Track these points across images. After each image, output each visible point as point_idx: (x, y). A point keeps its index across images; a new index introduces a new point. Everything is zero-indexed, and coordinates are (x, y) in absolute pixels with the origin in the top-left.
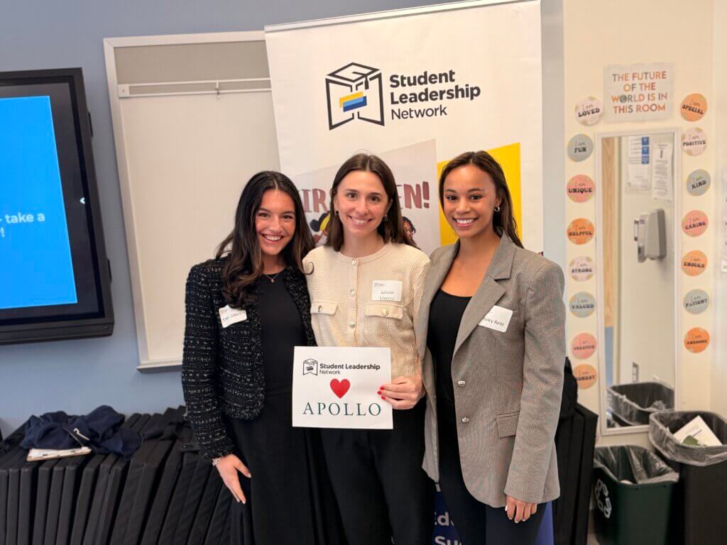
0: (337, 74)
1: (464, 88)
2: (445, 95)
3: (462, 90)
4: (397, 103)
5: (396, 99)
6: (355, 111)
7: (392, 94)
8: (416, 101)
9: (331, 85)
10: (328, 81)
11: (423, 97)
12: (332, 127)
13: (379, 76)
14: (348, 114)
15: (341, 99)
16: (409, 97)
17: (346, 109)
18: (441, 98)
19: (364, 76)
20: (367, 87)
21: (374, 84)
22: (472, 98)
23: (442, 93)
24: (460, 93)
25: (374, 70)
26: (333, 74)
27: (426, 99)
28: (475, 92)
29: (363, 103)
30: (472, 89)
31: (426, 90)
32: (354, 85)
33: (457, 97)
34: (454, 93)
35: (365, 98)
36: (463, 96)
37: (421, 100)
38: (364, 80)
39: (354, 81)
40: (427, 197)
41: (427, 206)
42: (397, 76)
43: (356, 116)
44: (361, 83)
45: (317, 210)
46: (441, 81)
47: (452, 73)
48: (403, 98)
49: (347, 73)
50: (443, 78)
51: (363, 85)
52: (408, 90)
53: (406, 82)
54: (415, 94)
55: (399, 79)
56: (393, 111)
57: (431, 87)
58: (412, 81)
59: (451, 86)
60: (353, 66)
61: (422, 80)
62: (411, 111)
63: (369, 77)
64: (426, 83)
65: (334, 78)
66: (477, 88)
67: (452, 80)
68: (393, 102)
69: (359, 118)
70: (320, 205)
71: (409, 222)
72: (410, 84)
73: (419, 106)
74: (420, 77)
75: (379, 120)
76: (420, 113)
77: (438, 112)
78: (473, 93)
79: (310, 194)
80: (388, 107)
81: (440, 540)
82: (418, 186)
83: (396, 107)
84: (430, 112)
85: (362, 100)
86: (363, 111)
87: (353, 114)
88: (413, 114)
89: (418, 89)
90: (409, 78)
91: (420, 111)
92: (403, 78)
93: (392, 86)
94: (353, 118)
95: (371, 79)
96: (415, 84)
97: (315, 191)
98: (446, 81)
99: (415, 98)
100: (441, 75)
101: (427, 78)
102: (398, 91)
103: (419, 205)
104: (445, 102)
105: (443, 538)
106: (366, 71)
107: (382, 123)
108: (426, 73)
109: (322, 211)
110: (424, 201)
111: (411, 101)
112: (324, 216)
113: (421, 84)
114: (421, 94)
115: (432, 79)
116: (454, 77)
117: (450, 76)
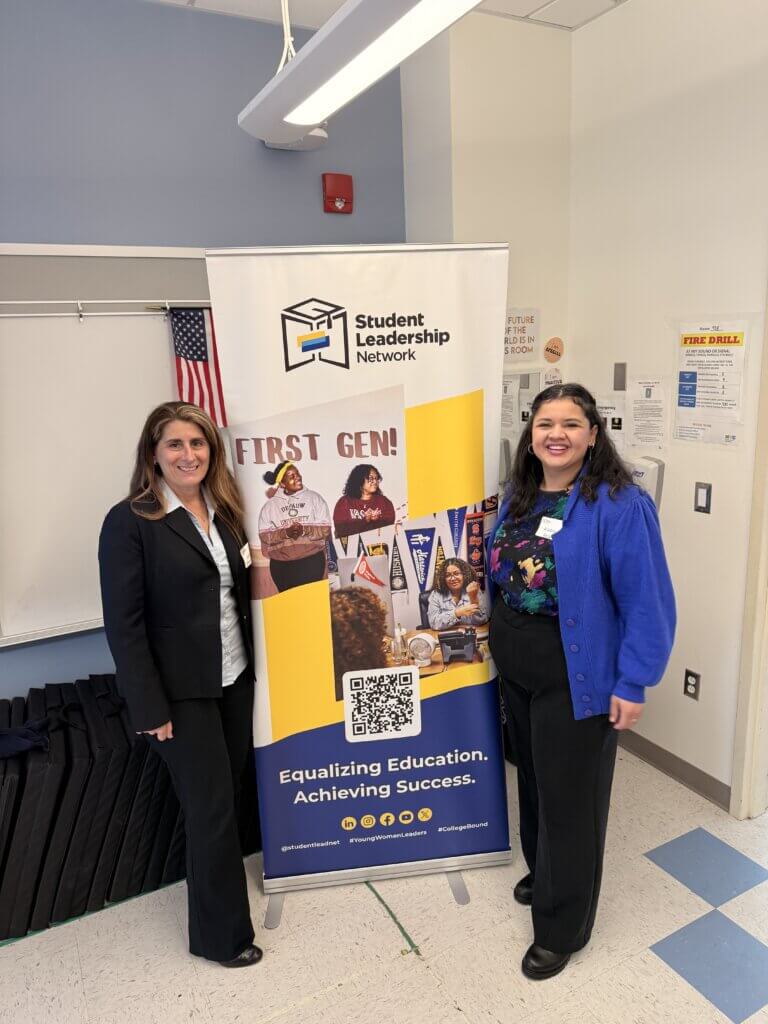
0: (296, 310)
1: (433, 333)
2: (414, 339)
3: (431, 335)
4: (364, 345)
5: (363, 341)
6: (316, 352)
7: (358, 335)
8: (383, 344)
9: (287, 321)
10: (284, 317)
11: (391, 340)
12: (288, 368)
13: (344, 315)
14: (308, 355)
15: (299, 338)
16: (376, 339)
17: (305, 349)
18: (410, 342)
19: (327, 313)
20: (330, 326)
21: (338, 323)
22: (441, 344)
23: (411, 336)
24: (429, 338)
25: (338, 308)
26: (290, 310)
27: (395, 343)
28: (444, 337)
29: (326, 343)
30: (441, 334)
31: (395, 332)
32: (315, 323)
33: (426, 341)
34: (423, 337)
35: (328, 338)
36: (432, 341)
37: (390, 343)
38: (326, 318)
39: (314, 319)
40: (394, 444)
41: (394, 453)
42: (363, 317)
43: (317, 357)
44: (324, 321)
45: (272, 460)
46: (409, 324)
47: (421, 316)
48: (370, 340)
49: (306, 309)
50: (412, 321)
51: (326, 324)
52: (375, 332)
53: (373, 323)
54: (383, 337)
55: (366, 320)
56: (359, 354)
57: (400, 330)
58: (380, 322)
59: (419, 329)
60: (313, 303)
61: (391, 322)
62: (378, 354)
63: (332, 315)
64: (394, 325)
65: (290, 314)
66: (446, 334)
67: (421, 324)
68: (359, 344)
69: (320, 359)
70: (276, 455)
71: (376, 470)
72: (378, 326)
73: (386, 349)
74: (389, 319)
75: (343, 362)
76: (388, 357)
77: (407, 356)
78: (441, 338)
79: (264, 444)
80: (353, 348)
81: (402, 784)
82: (385, 433)
83: (362, 350)
84: (398, 356)
85: (324, 340)
86: (325, 352)
87: (314, 355)
88: (381, 357)
89: (386, 331)
90: (376, 319)
91: (388, 354)
92: (370, 319)
93: (358, 326)
94: (313, 359)
95: (335, 318)
96: (383, 326)
97: (269, 440)
98: (415, 324)
99: (382, 340)
100: (410, 318)
101: (395, 321)
102: (365, 333)
103: (385, 453)
104: (414, 346)
105: (404, 782)
106: (329, 309)
107: (346, 366)
108: (394, 315)
109: (278, 462)
110: (390, 448)
111: (378, 344)
112: (280, 467)
113: (389, 326)
114: (389, 336)
115: (401, 321)
116: (423, 320)
117: (418, 320)
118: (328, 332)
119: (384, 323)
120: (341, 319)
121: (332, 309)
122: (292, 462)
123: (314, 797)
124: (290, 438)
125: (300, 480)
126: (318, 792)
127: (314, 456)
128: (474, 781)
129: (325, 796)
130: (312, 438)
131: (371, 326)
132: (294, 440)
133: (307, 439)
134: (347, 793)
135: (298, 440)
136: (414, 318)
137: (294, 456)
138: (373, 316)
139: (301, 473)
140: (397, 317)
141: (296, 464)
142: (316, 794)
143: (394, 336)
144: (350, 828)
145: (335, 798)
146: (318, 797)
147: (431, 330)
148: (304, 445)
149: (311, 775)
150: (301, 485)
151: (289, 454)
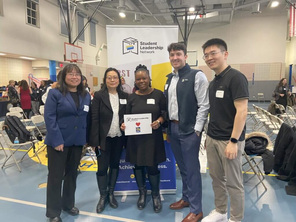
118: (134, 46)
119: (147, 44)
120: (137, 43)
121: (135, 40)
122: (123, 77)
123: (123, 168)
124: (123, 71)
125: (125, 82)
126: (125, 166)
127: (128, 76)
128: (166, 167)
129: (127, 168)
130: (128, 71)
131: (144, 45)
132: (124, 71)
133: (127, 71)
134: (132, 167)
135: (125, 71)
136: (155, 43)
137: (124, 75)
138: (145, 42)
139: (125, 80)
140: (150, 43)
141: (124, 77)
142: (124, 167)
143: (149, 47)
144: (133, 178)
145: (129, 168)
146: (125, 168)
147: (159, 46)
148: (126, 73)
149: (123, 161)
150: (125, 83)
151: (122, 75)
